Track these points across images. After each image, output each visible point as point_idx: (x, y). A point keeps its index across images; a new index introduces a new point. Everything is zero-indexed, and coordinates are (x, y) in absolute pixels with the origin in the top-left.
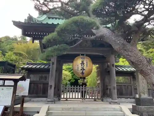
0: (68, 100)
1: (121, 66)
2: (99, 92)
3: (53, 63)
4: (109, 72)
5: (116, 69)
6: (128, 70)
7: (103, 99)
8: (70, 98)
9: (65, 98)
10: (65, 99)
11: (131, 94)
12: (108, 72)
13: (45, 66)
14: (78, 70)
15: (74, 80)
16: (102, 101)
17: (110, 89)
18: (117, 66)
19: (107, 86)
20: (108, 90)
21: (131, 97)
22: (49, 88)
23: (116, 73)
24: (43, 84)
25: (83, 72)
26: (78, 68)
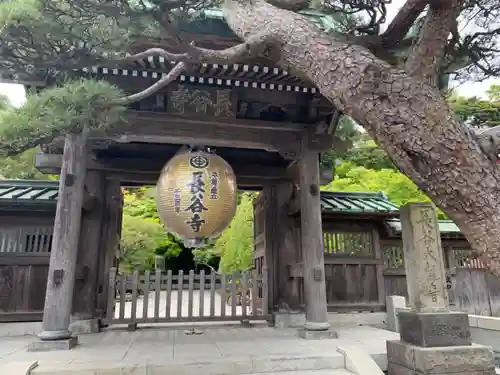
0: (139, 325)
1: (342, 196)
2: (260, 290)
3: (70, 180)
4: (297, 216)
5: (322, 206)
6: (367, 208)
7: (274, 317)
8: (145, 319)
9: (126, 321)
10: (126, 325)
11: (374, 296)
12: (296, 218)
13: (40, 195)
14: (178, 209)
15: (180, 250)
16: (272, 323)
17: (301, 280)
18: (326, 196)
19: (288, 268)
20: (295, 284)
21: (374, 304)
22: (50, 282)
23: (323, 220)
24: (33, 266)
25: (196, 216)
26: (178, 202)
